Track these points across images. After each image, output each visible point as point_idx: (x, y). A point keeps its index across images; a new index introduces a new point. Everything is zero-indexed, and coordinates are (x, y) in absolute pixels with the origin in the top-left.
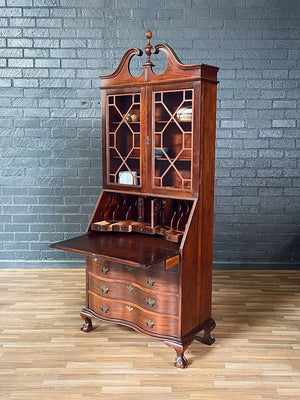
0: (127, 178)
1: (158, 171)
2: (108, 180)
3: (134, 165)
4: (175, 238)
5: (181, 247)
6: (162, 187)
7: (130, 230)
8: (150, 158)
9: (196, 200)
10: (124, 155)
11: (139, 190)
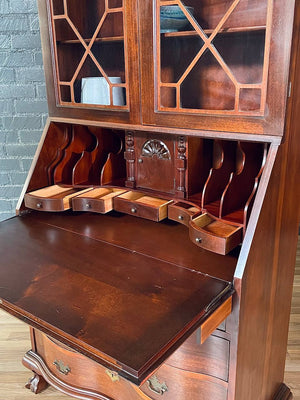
0: (98, 91)
1: (169, 72)
2: (58, 95)
3: (111, 59)
4: (220, 246)
5: (239, 273)
6: (179, 109)
7: (108, 207)
8: (148, 34)
9: (276, 142)
10: (87, 35)
11: (125, 117)
